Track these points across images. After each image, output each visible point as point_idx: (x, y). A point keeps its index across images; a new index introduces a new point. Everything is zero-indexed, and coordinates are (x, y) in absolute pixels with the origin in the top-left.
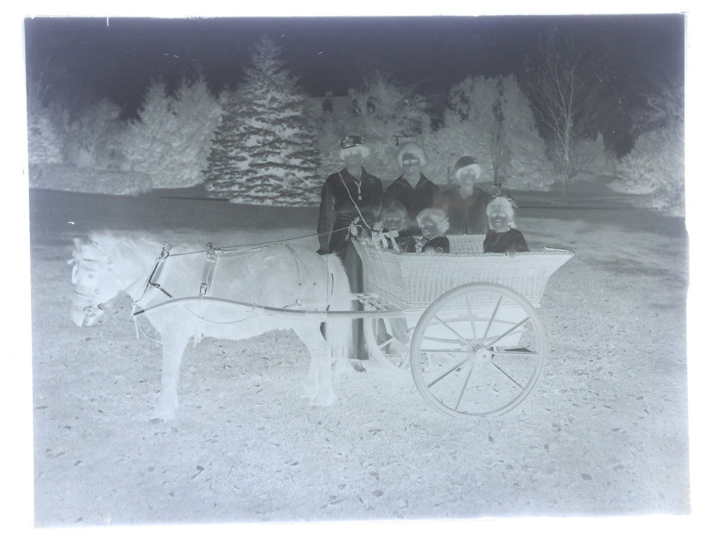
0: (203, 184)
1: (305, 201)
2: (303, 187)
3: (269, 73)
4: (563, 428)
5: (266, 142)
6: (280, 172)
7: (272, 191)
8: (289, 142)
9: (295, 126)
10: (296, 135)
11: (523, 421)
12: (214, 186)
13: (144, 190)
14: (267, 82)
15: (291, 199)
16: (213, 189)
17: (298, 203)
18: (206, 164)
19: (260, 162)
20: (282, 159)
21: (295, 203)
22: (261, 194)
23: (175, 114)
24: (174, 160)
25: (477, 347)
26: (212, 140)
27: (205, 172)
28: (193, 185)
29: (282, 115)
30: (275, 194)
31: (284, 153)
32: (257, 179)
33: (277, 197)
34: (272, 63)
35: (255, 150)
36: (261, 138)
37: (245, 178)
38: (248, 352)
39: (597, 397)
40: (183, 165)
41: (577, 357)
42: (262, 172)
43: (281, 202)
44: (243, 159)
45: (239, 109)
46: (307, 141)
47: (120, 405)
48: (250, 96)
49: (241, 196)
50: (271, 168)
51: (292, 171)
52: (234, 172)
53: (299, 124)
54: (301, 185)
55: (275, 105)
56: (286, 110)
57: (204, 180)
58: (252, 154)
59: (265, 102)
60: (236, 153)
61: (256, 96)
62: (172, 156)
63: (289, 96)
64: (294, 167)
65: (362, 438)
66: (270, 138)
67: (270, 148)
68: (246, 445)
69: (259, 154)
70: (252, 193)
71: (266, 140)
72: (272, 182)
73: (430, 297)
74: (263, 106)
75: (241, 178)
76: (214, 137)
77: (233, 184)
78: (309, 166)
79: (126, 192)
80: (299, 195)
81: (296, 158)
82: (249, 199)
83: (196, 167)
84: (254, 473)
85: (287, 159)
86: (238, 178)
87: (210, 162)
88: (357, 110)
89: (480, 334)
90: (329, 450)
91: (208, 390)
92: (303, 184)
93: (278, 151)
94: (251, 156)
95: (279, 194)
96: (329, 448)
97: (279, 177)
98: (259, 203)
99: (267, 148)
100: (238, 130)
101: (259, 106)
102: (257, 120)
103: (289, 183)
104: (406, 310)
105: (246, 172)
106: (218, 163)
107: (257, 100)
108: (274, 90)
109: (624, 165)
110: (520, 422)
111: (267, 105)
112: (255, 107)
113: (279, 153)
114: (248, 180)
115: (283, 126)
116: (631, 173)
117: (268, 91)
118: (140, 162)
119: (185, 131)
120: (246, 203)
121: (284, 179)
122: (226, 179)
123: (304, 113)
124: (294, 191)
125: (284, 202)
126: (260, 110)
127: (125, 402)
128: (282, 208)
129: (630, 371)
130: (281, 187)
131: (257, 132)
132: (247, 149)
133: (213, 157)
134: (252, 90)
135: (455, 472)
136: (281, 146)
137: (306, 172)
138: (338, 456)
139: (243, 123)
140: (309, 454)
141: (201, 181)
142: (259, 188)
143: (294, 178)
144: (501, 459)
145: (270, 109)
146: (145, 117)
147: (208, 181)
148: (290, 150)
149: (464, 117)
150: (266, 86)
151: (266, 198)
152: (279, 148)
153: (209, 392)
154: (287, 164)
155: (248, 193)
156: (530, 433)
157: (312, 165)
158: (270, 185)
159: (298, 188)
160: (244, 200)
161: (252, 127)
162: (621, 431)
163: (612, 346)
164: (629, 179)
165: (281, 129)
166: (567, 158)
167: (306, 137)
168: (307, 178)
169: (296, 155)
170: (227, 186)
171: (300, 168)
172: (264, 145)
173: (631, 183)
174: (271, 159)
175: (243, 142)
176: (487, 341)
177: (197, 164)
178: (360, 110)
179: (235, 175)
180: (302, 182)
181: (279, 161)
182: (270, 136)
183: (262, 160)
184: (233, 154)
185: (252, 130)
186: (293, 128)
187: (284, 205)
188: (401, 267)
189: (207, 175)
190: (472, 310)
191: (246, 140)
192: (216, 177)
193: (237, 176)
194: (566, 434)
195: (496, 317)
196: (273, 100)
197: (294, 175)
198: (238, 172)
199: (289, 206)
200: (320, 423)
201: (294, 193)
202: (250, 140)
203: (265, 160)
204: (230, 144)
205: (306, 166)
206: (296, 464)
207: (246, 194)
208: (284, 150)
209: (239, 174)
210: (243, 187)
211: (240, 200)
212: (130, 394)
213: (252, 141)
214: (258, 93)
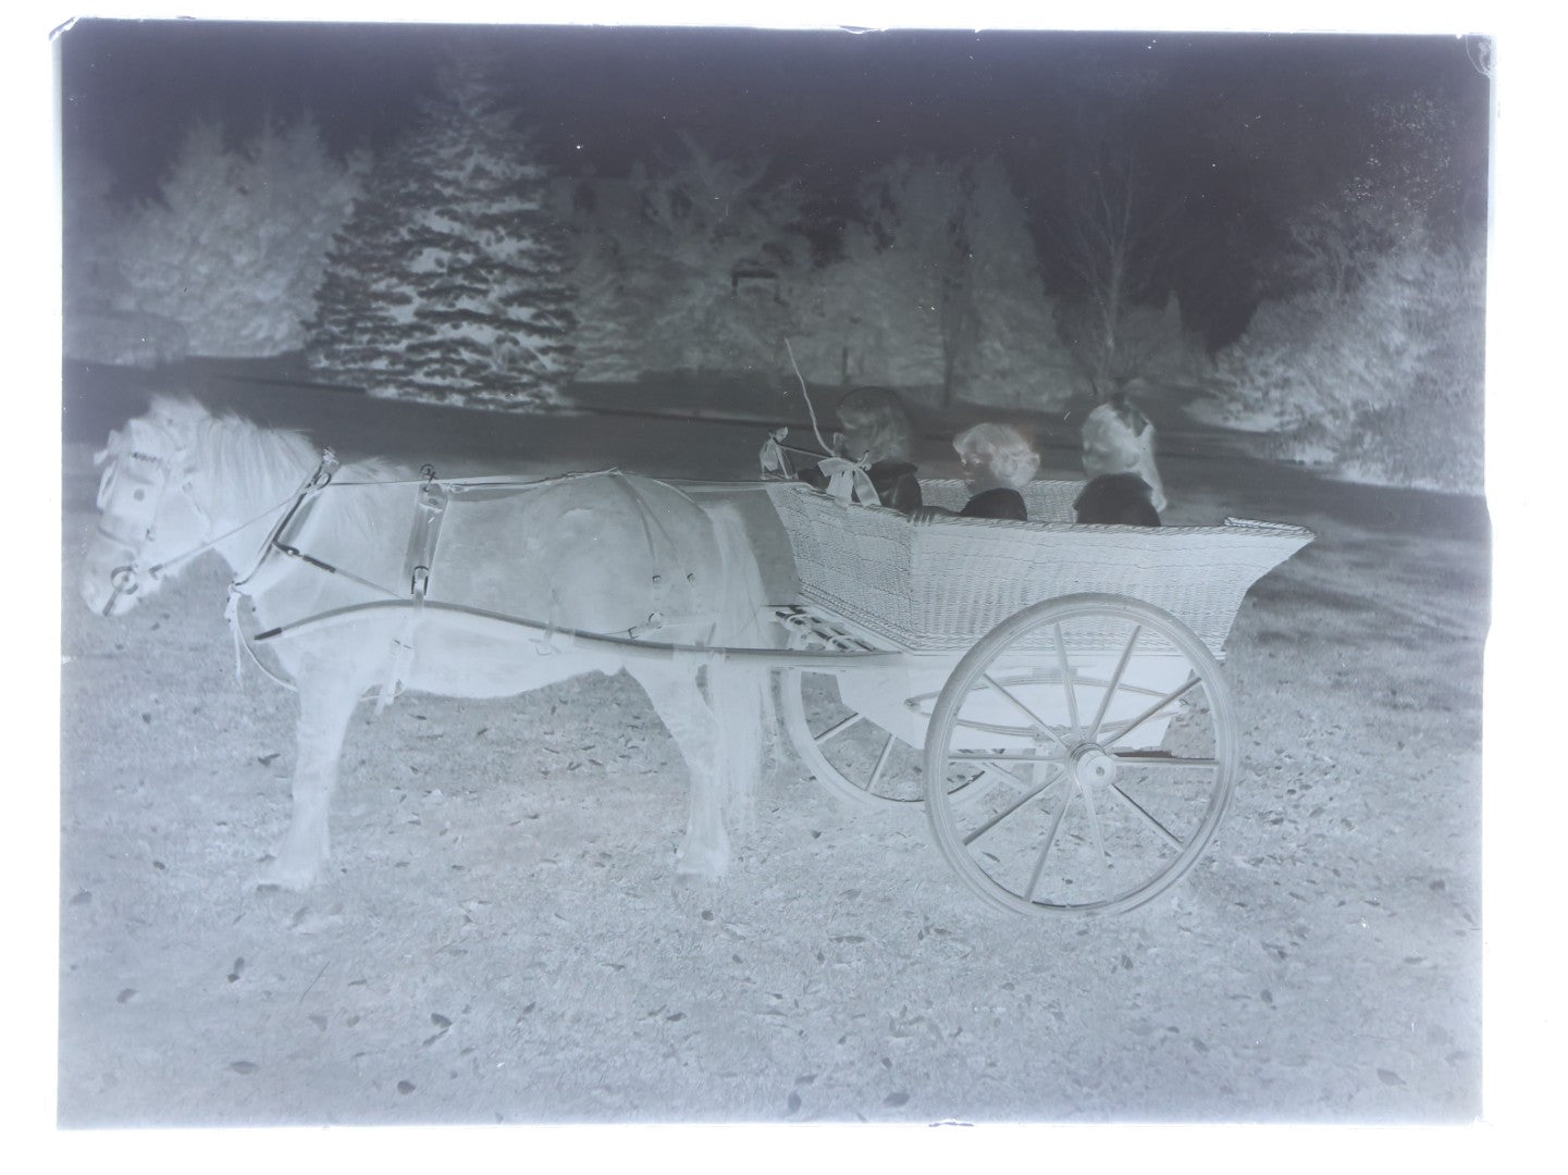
0: (302, 352)
1: (538, 401)
2: (534, 370)
3: (473, 112)
4: (1289, 950)
5: (457, 266)
6: (484, 334)
7: (464, 375)
8: (508, 269)
9: (526, 234)
10: (522, 253)
11: (1188, 930)
12: (327, 357)
13: (169, 357)
14: (468, 132)
15: (508, 396)
16: (324, 363)
17: (522, 404)
18: (310, 309)
19: (440, 308)
20: (491, 305)
21: (516, 405)
22: (438, 381)
23: (243, 191)
24: (237, 293)
25: (1081, 749)
26: (329, 255)
27: (307, 326)
28: (276, 353)
29: (496, 209)
30: (469, 383)
31: (496, 292)
32: (434, 346)
33: (477, 389)
34: (482, 89)
35: (432, 282)
36: (446, 256)
37: (404, 343)
38: (491, 735)
39: (1337, 879)
40: (258, 306)
41: (1256, 782)
42: (445, 332)
43: (483, 401)
44: (404, 300)
45: (403, 186)
46: (549, 268)
47: (207, 850)
48: (428, 160)
49: (395, 382)
50: (465, 324)
51: (512, 334)
52: (384, 327)
53: (534, 231)
54: (531, 366)
55: (482, 185)
56: (507, 199)
57: (305, 342)
58: (424, 289)
59: (462, 176)
60: (389, 287)
61: (442, 161)
62: (232, 284)
63: (513, 165)
64: (516, 325)
65: (820, 957)
66: (467, 258)
67: (465, 278)
68: (541, 965)
69: (440, 292)
70: (419, 377)
71: (459, 261)
72: (466, 355)
73: (973, 623)
74: (454, 183)
75: (397, 342)
76: (331, 246)
77: (378, 354)
78: (552, 323)
79: (126, 358)
80: (524, 386)
81: (522, 304)
82: (410, 390)
83: (286, 314)
84: (578, 1037)
85: (501, 306)
86: (388, 342)
87: (322, 304)
88: (649, 212)
89: (1087, 717)
90: (749, 985)
91: (417, 823)
92: (536, 363)
93: (482, 286)
94: (421, 294)
95: (479, 384)
96: (748, 979)
97: (483, 346)
98: (433, 401)
99: (459, 280)
100: (396, 234)
101: (447, 183)
102: (441, 213)
103: (504, 359)
104: (914, 652)
105: (407, 331)
106: (341, 307)
107: (443, 169)
108: (480, 152)
109: (1224, 366)
110: (1182, 932)
111: (465, 183)
112: (437, 186)
113: (485, 293)
114: (411, 349)
115: (497, 232)
116: (1235, 385)
117: (467, 153)
118: (159, 295)
119: (264, 232)
120: (405, 398)
121: (493, 349)
122: (360, 343)
123: (546, 206)
124: (515, 378)
125: (491, 401)
126: (448, 191)
127: (218, 843)
128: (483, 414)
129: (1385, 818)
130: (485, 367)
131: (438, 240)
132: (413, 279)
133: (330, 292)
134: (432, 147)
135: (1069, 1053)
136: (490, 277)
137: (543, 337)
138: (774, 1002)
139: (409, 219)
140: (701, 994)
141: (298, 345)
142: (435, 366)
143: (516, 350)
144: (1171, 1024)
145: (471, 191)
146: (174, 194)
147: (313, 346)
148: (511, 286)
149: (884, 242)
150: (465, 140)
151: (451, 389)
152: (485, 281)
153: (418, 827)
154: (503, 317)
155: (411, 377)
156: (1216, 959)
157: (558, 324)
158: (462, 362)
159: (523, 371)
160: (401, 391)
161: (428, 230)
162: (1426, 964)
163: (1326, 759)
164: (1232, 399)
165: (493, 237)
166: (1110, 343)
167: (549, 258)
168: (545, 351)
169: (521, 299)
170: (363, 359)
171: (531, 329)
172: (453, 271)
173: (1235, 407)
174: (465, 303)
175: (405, 263)
176: (1102, 732)
177: (288, 306)
178: (656, 213)
179: (383, 336)
180: (533, 358)
181: (484, 310)
182: (467, 252)
183: (444, 304)
184: (381, 286)
185: (427, 236)
186: (520, 237)
187: (491, 407)
188: (913, 550)
189: (314, 332)
190: (1069, 658)
191: (412, 259)
192: (334, 339)
193: (388, 337)
194: (1300, 966)
195: (1124, 679)
196: (480, 172)
197: (516, 342)
198: (390, 329)
199: (501, 410)
200: (707, 915)
201: (517, 381)
202: (421, 258)
203: (452, 305)
204: (375, 265)
205: (543, 323)
206: (676, 1017)
207: (403, 378)
208: (496, 287)
209: (392, 333)
210: (399, 363)
211: (390, 392)
212: (225, 824)
213: (426, 261)
214: (445, 153)
